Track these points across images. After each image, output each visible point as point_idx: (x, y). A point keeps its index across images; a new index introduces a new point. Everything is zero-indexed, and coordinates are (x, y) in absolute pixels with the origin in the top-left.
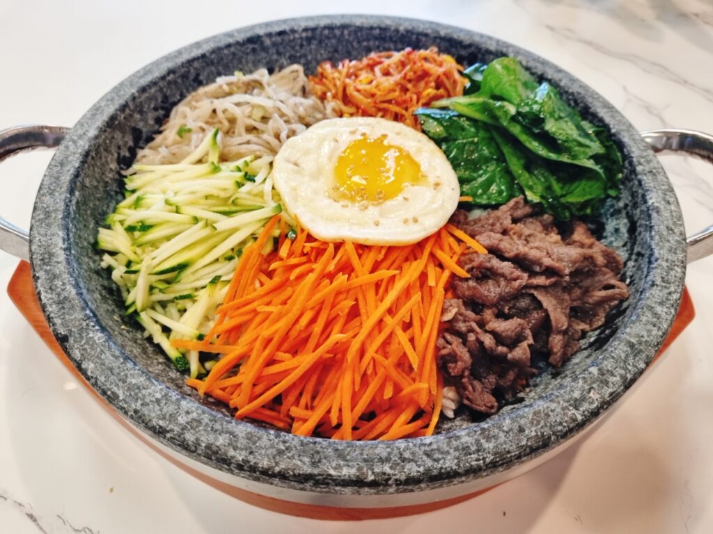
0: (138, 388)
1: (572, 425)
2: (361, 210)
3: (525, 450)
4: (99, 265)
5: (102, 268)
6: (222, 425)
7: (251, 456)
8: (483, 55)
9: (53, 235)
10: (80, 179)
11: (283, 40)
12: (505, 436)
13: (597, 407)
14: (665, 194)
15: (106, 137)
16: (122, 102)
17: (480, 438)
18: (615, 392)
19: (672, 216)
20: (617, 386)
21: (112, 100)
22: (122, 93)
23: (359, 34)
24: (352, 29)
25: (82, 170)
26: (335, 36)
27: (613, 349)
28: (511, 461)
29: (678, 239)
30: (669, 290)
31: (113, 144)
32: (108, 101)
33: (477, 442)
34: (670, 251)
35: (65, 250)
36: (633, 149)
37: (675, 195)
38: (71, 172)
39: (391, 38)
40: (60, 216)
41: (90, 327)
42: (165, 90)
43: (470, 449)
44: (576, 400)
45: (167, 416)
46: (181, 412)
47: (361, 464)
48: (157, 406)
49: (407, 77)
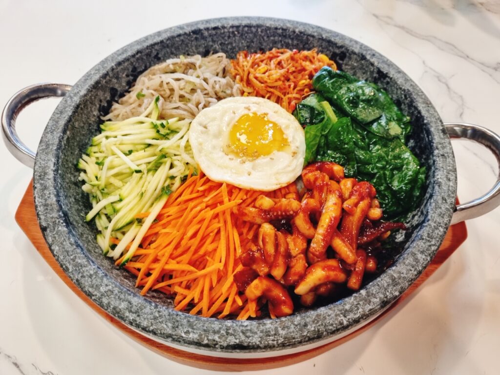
0: (81, 266)
1: (339, 327)
2: (241, 163)
3: (305, 338)
4: (78, 178)
6: (125, 296)
7: (138, 318)
8: (350, 54)
9: (49, 160)
10: (71, 123)
11: (216, 33)
12: (294, 328)
13: (359, 316)
14: (449, 173)
15: (92, 95)
16: (105, 72)
17: (278, 327)
18: (373, 309)
19: (449, 190)
20: (376, 305)
21: (99, 70)
22: (106, 65)
23: (268, 32)
24: (264, 28)
25: (74, 117)
26: (252, 32)
28: (295, 344)
29: (448, 207)
30: (431, 244)
31: (97, 99)
32: (96, 70)
33: (276, 328)
34: (440, 215)
36: (436, 137)
37: (456, 175)
38: (66, 118)
39: (290, 36)
40: (55, 148)
41: (60, 224)
42: (134, 63)
43: (270, 333)
44: (346, 311)
45: (95, 286)
46: (103, 284)
47: (202, 333)
48: (90, 279)
49: (290, 71)
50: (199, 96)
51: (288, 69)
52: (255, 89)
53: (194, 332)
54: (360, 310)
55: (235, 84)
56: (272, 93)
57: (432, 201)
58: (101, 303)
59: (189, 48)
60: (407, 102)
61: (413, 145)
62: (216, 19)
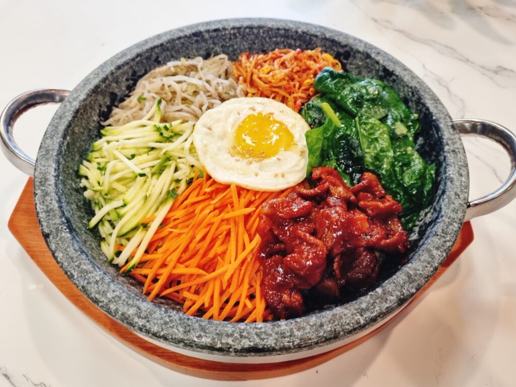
0: (87, 272)
1: (356, 326)
2: (247, 164)
3: (321, 339)
4: (79, 185)
5: (80, 187)
6: (133, 301)
7: (148, 323)
8: (354, 53)
9: (49, 166)
10: (71, 128)
11: (217, 35)
12: (310, 328)
13: (376, 315)
14: (460, 169)
15: (91, 99)
16: (104, 76)
17: (293, 328)
18: (390, 307)
19: (461, 185)
20: (392, 303)
21: (98, 74)
22: (105, 69)
23: (270, 33)
24: (266, 29)
25: (73, 122)
26: (253, 34)
27: (396, 277)
28: (311, 345)
29: (462, 202)
30: (446, 239)
31: (97, 104)
32: (95, 74)
33: (291, 330)
34: (453, 211)
35: (55, 177)
36: (445, 133)
37: (468, 170)
38: (66, 123)
39: (292, 37)
40: (55, 153)
41: (63, 230)
42: (134, 67)
43: (285, 334)
44: (363, 309)
45: (101, 292)
46: (110, 290)
47: (214, 336)
48: (96, 285)
49: (295, 71)
50: (202, 98)
51: (293, 69)
52: (259, 90)
53: (206, 336)
54: (377, 308)
55: (238, 86)
56: (277, 93)
57: (445, 197)
58: (108, 309)
59: (190, 51)
60: (414, 99)
61: (422, 142)
62: (216, 21)
